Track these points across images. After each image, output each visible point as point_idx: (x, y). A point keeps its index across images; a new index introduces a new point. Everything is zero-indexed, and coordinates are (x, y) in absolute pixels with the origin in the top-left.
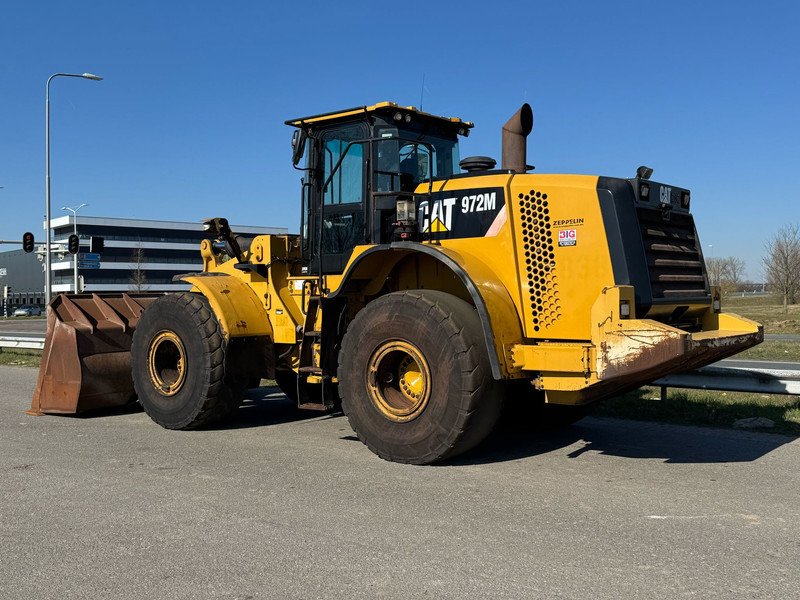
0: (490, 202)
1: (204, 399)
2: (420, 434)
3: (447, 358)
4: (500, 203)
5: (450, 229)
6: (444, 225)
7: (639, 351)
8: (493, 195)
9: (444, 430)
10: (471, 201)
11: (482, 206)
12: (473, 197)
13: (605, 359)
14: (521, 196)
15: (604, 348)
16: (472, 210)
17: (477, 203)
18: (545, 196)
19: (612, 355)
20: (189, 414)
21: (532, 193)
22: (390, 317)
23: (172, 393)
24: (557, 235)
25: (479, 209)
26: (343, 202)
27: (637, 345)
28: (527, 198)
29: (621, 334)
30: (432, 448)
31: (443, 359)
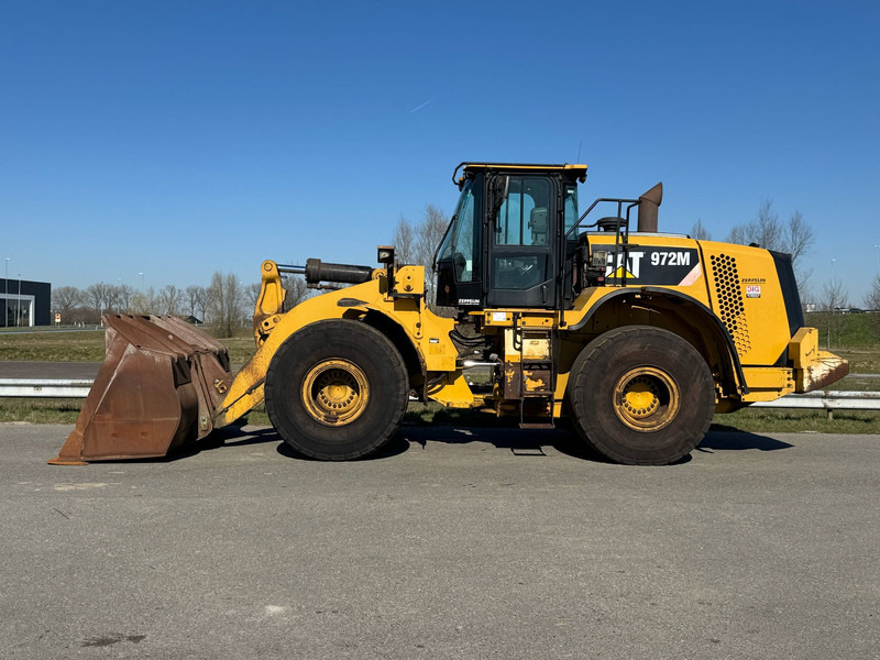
0: (684, 259)
1: (392, 427)
2: (670, 440)
3: (698, 379)
4: (694, 261)
5: (637, 276)
6: (631, 273)
7: (827, 372)
8: (687, 254)
9: (692, 436)
10: (661, 257)
11: (675, 261)
12: (666, 254)
13: (810, 378)
14: (712, 257)
15: (810, 370)
16: (663, 263)
17: (668, 259)
18: (733, 260)
19: (813, 375)
20: (372, 442)
21: (722, 256)
22: (642, 347)
23: (339, 423)
24: (746, 289)
25: (670, 263)
26: (509, 243)
27: (827, 368)
28: (718, 259)
29: (819, 360)
30: (680, 450)
31: (695, 380)
